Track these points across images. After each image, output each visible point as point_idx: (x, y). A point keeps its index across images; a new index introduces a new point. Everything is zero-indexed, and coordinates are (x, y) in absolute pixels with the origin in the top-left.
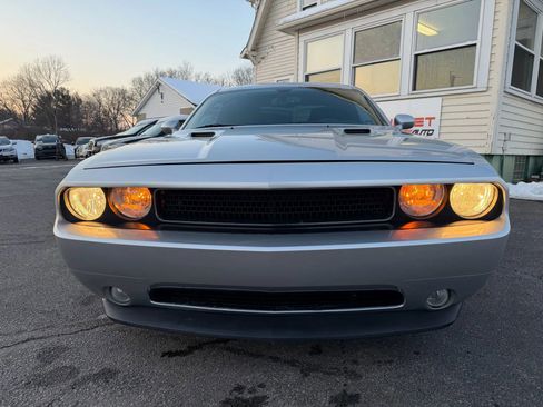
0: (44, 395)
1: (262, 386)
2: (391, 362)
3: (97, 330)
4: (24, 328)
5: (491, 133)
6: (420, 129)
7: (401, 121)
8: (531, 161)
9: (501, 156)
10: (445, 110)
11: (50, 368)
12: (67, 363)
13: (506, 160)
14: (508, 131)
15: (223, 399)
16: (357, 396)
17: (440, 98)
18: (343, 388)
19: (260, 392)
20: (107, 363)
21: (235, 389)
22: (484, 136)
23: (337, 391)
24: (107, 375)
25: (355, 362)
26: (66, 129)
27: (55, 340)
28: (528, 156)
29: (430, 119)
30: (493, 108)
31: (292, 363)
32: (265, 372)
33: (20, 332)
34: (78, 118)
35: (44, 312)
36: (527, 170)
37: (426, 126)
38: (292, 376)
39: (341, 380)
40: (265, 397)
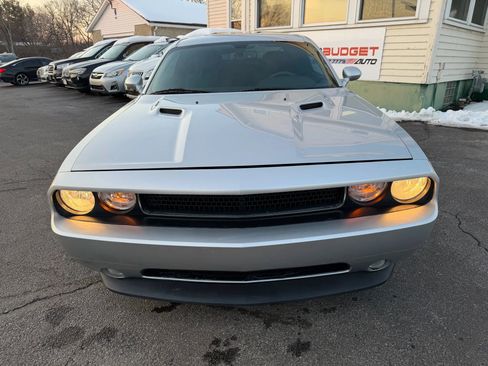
0: (60, 356)
1: (234, 338)
2: (334, 309)
3: (92, 287)
4: (29, 288)
5: (428, 63)
6: (365, 58)
7: (349, 74)
8: (461, 85)
9: (435, 85)
10: (388, 40)
11: (58, 330)
12: (73, 323)
13: (439, 88)
14: (442, 61)
15: (204, 353)
16: (308, 344)
17: (384, 29)
18: (297, 337)
19: (233, 345)
20: (107, 323)
21: (213, 343)
22: (421, 67)
23: (293, 340)
24: (108, 334)
25: (306, 310)
26: (21, 44)
27: (57, 299)
28: (458, 82)
29: (374, 49)
30: (431, 40)
31: (256, 314)
32: (235, 325)
33: (25, 293)
34: (32, 31)
35: (41, 270)
36: (456, 93)
37: (370, 56)
38: (257, 327)
39: (295, 328)
40: (237, 349)
